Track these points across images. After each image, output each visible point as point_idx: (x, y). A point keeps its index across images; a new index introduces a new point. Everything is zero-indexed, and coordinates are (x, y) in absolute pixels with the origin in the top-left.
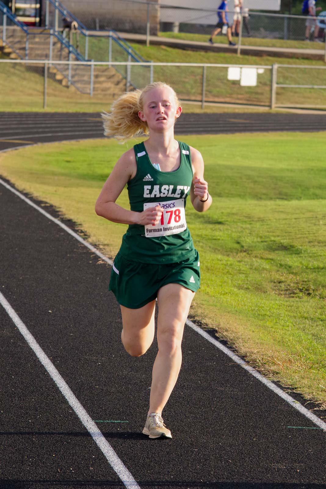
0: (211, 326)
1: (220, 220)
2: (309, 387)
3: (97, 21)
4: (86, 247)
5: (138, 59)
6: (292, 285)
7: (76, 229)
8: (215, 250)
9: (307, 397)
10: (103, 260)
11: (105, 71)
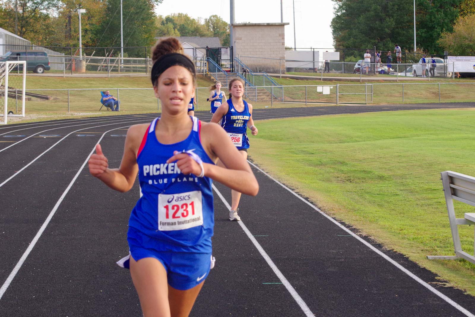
0: (306, 196)
1: (312, 153)
2: (348, 219)
3: (258, 68)
5: (277, 84)
6: (343, 178)
8: (310, 165)
9: (347, 223)
10: (260, 171)
11: (262, 90)
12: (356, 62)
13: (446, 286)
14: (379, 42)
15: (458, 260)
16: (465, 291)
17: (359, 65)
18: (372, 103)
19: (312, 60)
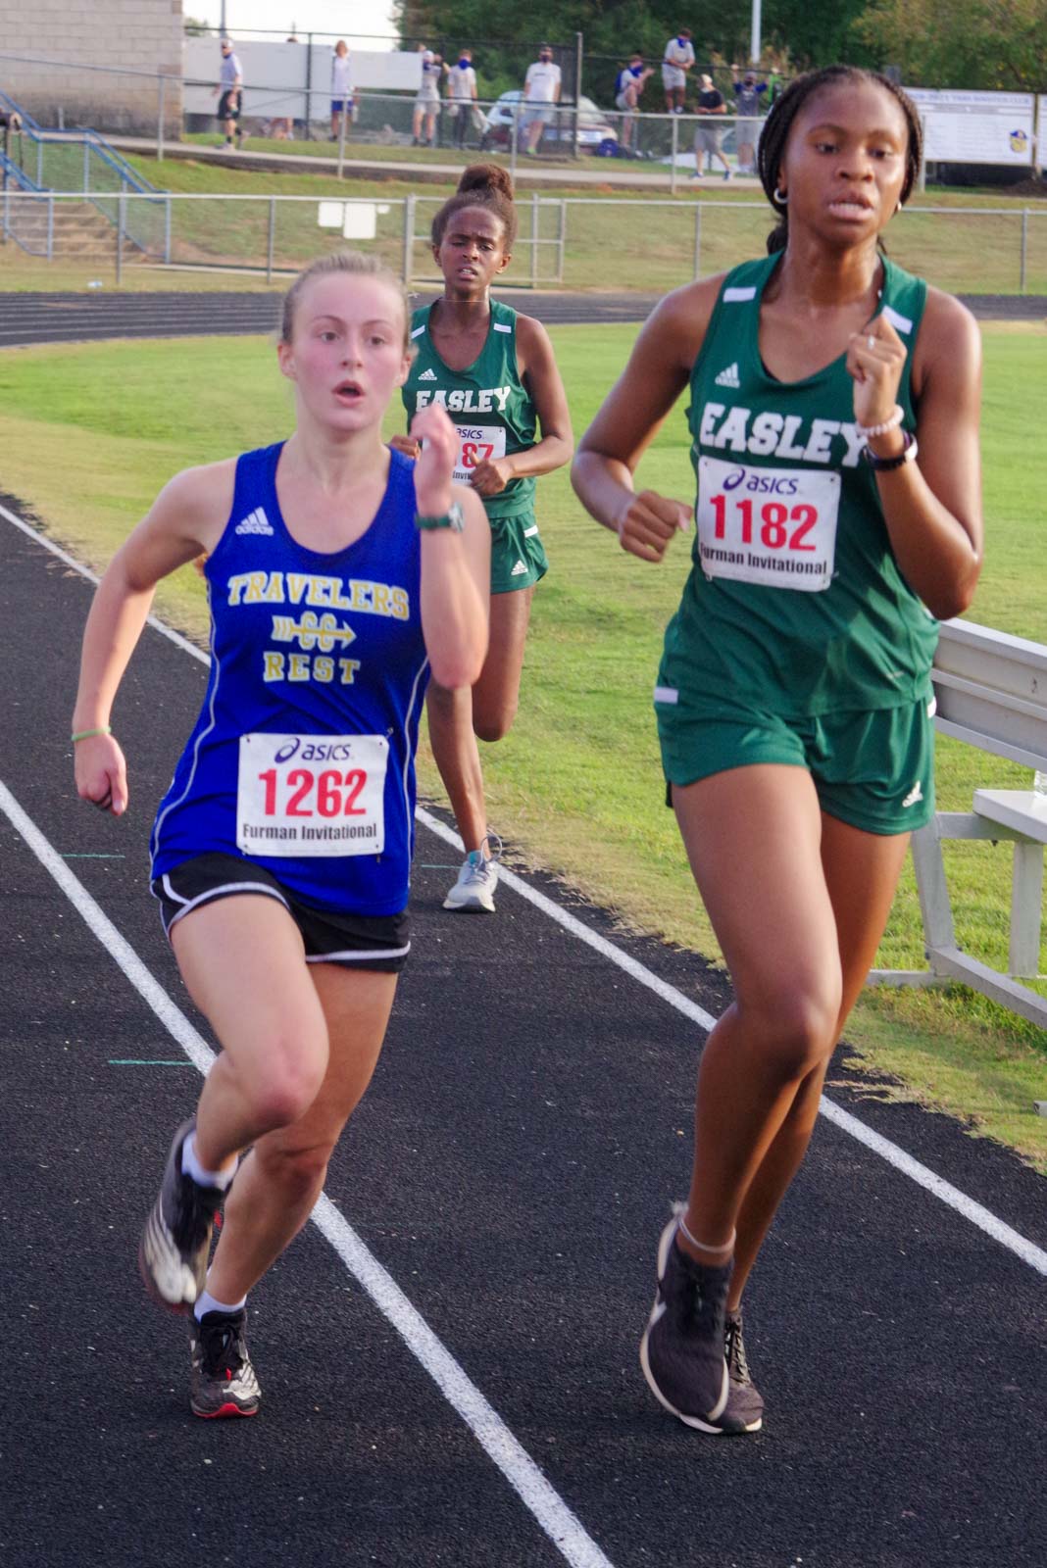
3: (61, 111)
4: (41, 547)
5: (141, 187)
7: (23, 512)
10: (74, 570)
11: (76, 209)
12: (493, 100)
13: (890, 1100)
14: (596, 15)
15: (938, 989)
16: (972, 1124)
17: (506, 112)
18: (557, 286)
19: (302, 83)
